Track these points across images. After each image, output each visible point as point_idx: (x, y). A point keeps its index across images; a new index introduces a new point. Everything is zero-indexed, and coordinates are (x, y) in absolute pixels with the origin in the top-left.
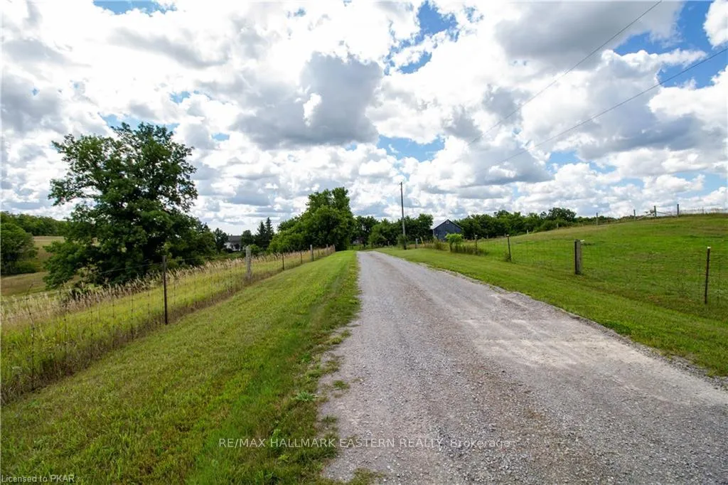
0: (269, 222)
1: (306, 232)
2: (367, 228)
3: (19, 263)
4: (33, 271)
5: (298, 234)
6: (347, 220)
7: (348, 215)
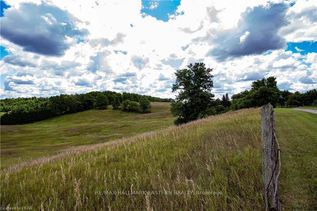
0: (227, 95)
1: (252, 99)
2: (284, 97)
3: (147, 110)
4: (150, 113)
5: (249, 100)
6: (276, 93)
7: (277, 90)
